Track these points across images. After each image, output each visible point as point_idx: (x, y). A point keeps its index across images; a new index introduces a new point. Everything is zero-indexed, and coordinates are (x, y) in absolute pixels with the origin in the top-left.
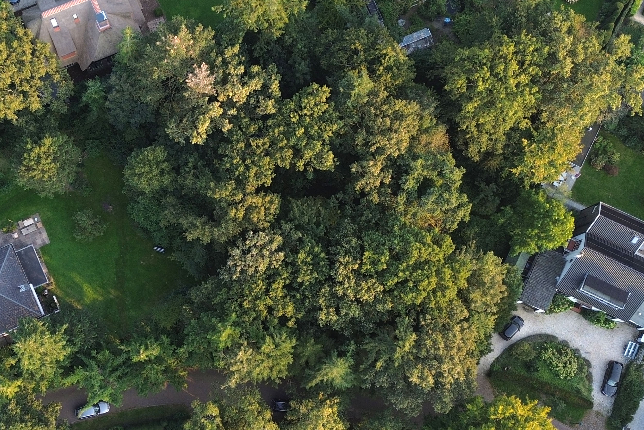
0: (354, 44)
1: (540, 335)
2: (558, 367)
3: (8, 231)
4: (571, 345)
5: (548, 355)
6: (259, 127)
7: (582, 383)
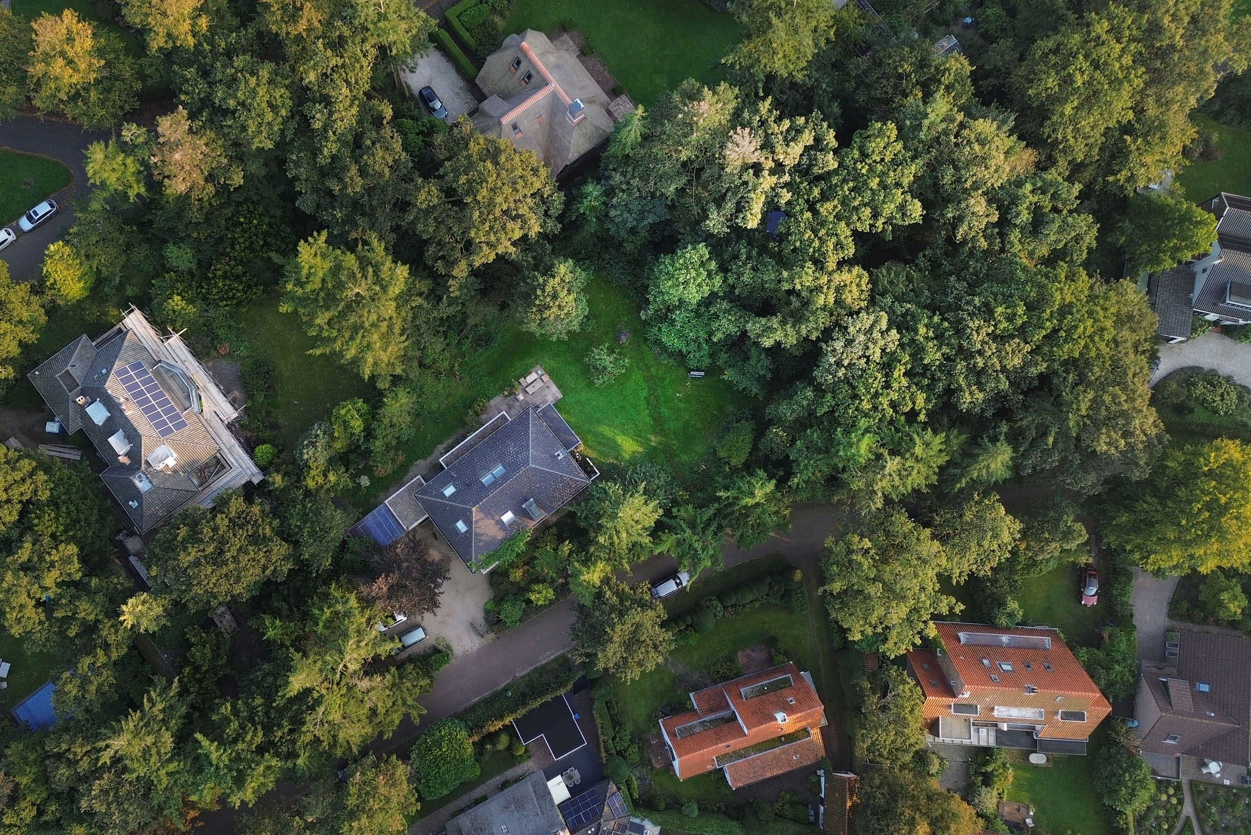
0: (902, 67)
1: (1182, 369)
2: (1214, 401)
3: (510, 394)
4: (1220, 373)
5: (1199, 390)
6: (822, 189)
7: (1245, 414)
